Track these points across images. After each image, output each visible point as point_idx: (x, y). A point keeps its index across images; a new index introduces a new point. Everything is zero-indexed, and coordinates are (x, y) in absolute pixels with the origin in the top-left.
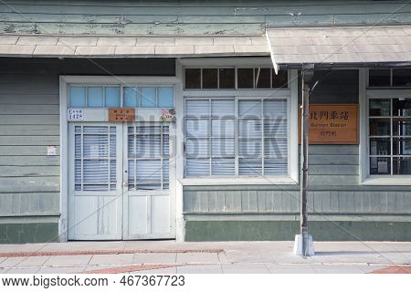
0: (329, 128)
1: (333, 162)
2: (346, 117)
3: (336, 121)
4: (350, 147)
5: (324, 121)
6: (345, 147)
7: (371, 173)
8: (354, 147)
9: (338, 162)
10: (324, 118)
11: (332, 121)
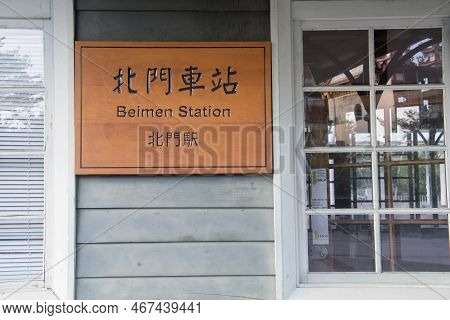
0: (174, 121)
1: (188, 232)
2: (230, 87)
3: (194, 100)
4: (245, 184)
5: (158, 97)
6: (228, 185)
7: (313, 267)
8: (258, 184)
9: (206, 231)
10: (159, 88)
11: (185, 99)
